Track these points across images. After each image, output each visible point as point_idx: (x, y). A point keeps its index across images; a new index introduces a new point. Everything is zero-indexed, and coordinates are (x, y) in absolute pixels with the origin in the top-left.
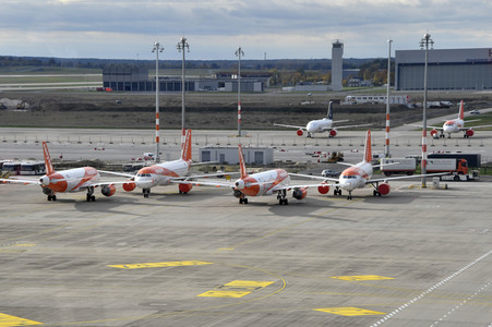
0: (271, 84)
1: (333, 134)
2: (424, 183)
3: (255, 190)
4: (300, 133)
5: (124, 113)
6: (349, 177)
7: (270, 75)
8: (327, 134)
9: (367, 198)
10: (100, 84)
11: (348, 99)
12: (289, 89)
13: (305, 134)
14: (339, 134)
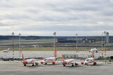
0: (94, 41)
1: (97, 52)
2: (106, 62)
4: (90, 51)
5: (57, 47)
6: (87, 61)
7: (94, 39)
8: (96, 52)
9: (92, 65)
10: (57, 41)
13: (91, 52)
14: (98, 52)
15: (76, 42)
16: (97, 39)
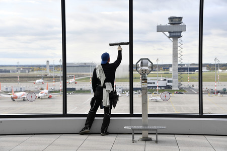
1: (43, 83)
2: (61, 95)
3: (16, 98)
4: (34, 83)
11: (49, 75)
12: (36, 72)
15: (9, 71)
16: (35, 68)
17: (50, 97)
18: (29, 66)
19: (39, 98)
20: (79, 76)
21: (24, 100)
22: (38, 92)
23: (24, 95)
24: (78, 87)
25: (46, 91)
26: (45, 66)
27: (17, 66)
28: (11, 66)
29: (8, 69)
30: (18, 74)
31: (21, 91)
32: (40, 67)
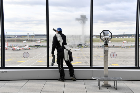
2: (34, 48)
3: (14, 49)
4: (22, 43)
11: (29, 39)
12: (23, 38)
15: (11, 38)
16: (22, 36)
17: (29, 49)
18: (20, 35)
19: (24, 49)
20: (42, 40)
21: (18, 50)
22: (24, 47)
23: (18, 48)
24: (41, 45)
25: (27, 46)
26: (27, 35)
27: (15, 35)
28: (12, 35)
29: (11, 36)
30: (15, 38)
31: (16, 46)
32: (25, 36)
